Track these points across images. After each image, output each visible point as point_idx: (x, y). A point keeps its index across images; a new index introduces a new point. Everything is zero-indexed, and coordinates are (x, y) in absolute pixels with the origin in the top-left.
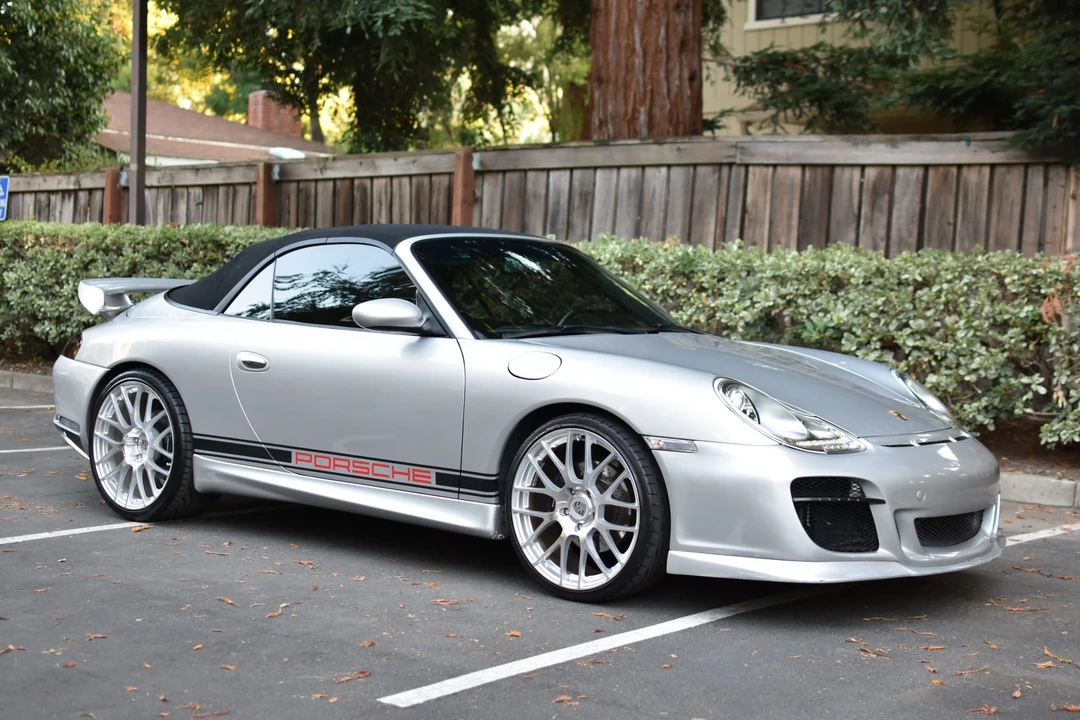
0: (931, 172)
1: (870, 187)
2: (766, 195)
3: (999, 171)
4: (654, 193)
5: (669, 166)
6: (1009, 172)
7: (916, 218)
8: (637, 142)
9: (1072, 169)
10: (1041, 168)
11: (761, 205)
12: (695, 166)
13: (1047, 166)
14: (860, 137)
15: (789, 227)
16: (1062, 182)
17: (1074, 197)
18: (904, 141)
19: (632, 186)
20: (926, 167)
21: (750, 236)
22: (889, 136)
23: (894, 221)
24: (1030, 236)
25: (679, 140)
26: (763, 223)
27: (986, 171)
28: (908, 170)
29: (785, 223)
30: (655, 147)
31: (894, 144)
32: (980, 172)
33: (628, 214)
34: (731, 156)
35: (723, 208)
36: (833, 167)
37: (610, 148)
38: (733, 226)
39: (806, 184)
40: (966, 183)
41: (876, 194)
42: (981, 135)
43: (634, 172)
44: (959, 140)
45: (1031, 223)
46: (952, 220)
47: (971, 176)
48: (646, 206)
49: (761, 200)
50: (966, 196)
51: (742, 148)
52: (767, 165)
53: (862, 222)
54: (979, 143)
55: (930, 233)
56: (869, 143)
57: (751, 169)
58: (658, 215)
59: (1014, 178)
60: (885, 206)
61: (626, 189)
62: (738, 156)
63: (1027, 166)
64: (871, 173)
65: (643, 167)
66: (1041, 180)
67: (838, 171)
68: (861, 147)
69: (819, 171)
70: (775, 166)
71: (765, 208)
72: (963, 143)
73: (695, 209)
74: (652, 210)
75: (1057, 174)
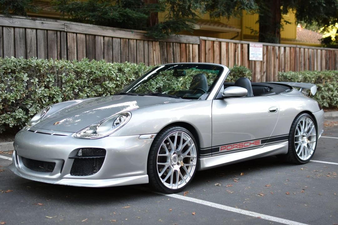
0: (122, 40)
1: (106, 44)
2: (74, 44)
3: (138, 41)
4: (31, 40)
5: (37, 29)
6: (140, 42)
7: (120, 54)
8: (24, 18)
9: (154, 43)
10: (147, 41)
11: (73, 47)
12: (47, 30)
13: (148, 41)
14: (104, 27)
15: (83, 55)
16: (152, 46)
17: (155, 50)
18: (116, 30)
19: (21, 36)
20: (121, 38)
21: (70, 58)
22: (112, 28)
23: (114, 55)
24: (146, 61)
25: (42, 20)
26: (74, 54)
27: (135, 41)
28: (116, 39)
29: (82, 54)
30: (33, 21)
31: (114, 31)
32: (134, 41)
33: (21, 48)
34: (63, 28)
35: (59, 47)
36: (95, 36)
37: (12, 19)
38: (64, 55)
39: (87, 41)
40: (131, 45)
41: (108, 46)
42: (136, 31)
43: (21, 30)
44: (130, 31)
45: (146, 57)
46: (128, 55)
47: (132, 42)
48: (28, 45)
49: (73, 45)
50: (131, 48)
51: (66, 25)
52: (74, 33)
53: (105, 55)
54: (135, 33)
55: (123, 59)
56: (107, 29)
57: (68, 33)
58: (34, 48)
59: (141, 44)
60: (111, 50)
61: (18, 36)
62: (65, 28)
63: (144, 41)
64: (106, 39)
65: (25, 28)
66: (147, 45)
67: (97, 37)
68: (105, 30)
69: (91, 36)
70: (76, 33)
71: (74, 48)
72: (131, 32)
73: (49, 47)
74: (31, 46)
75: (150, 43)
